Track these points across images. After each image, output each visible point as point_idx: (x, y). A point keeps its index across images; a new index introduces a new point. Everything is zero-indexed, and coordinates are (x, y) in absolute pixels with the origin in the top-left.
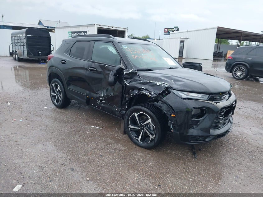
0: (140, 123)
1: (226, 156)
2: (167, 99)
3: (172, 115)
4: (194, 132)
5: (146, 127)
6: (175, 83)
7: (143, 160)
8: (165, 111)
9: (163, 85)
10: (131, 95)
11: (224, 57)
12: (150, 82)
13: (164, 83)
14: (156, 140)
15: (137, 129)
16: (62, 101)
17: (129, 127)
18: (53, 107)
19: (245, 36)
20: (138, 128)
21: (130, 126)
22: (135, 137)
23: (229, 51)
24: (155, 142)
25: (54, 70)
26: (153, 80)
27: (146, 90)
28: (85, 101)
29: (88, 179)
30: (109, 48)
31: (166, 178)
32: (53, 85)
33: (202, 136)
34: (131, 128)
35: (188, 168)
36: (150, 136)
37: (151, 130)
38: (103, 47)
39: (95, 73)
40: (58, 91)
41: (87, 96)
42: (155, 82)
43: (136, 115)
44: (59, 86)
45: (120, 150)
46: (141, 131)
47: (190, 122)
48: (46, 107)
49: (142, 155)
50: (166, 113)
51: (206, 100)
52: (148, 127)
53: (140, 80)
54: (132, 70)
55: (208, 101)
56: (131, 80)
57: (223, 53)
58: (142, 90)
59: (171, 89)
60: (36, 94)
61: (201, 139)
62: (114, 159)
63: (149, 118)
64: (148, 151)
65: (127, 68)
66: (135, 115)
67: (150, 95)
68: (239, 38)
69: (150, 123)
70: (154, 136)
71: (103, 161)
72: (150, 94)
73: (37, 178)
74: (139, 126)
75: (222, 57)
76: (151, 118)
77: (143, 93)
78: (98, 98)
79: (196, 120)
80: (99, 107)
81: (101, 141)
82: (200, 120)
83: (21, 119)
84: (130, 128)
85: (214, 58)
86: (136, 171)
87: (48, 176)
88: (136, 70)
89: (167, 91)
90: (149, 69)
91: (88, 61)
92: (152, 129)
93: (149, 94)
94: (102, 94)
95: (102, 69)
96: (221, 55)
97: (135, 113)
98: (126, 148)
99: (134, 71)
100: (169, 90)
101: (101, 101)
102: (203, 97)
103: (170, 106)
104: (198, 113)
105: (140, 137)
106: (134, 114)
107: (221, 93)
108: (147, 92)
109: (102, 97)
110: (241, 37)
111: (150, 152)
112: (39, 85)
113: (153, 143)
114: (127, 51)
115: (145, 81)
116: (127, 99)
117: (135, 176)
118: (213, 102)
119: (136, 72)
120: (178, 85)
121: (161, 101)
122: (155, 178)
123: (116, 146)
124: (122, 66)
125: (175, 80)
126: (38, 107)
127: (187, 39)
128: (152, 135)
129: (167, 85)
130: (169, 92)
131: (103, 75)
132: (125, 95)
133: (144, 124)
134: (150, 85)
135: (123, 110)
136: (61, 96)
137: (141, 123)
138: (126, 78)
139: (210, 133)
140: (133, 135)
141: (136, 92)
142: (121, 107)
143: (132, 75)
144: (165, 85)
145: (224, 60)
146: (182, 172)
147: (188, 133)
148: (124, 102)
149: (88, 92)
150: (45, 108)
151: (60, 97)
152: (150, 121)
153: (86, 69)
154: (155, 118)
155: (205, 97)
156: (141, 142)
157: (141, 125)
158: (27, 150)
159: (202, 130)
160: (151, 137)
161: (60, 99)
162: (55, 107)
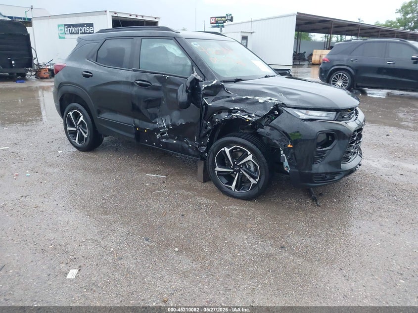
0: (234, 163)
1: (359, 199)
2: (278, 122)
3: (289, 146)
4: (319, 167)
5: (244, 168)
6: (287, 98)
7: (247, 215)
8: (275, 141)
9: (270, 101)
10: (217, 120)
11: (308, 60)
12: (247, 99)
13: (270, 98)
14: (261, 185)
15: (229, 172)
16: (88, 139)
17: (215, 169)
18: (72, 150)
19: (336, 27)
20: (230, 170)
21: (218, 169)
22: (226, 184)
23: (314, 51)
24: (259, 188)
25: (70, 89)
26: (251, 96)
27: (242, 111)
28: (133, 136)
29: (177, 249)
30: (167, 48)
31: (288, 237)
32: (71, 113)
33: (331, 173)
34: (218, 172)
35: (314, 220)
36: (251, 180)
37: (251, 171)
38: (156, 46)
39: (148, 89)
40: (79, 124)
41: (136, 127)
42: (255, 98)
43: (227, 150)
44: (81, 115)
45: (208, 206)
46: (236, 175)
47: (315, 153)
48: (61, 151)
49: (242, 208)
50: (278, 143)
51: (333, 120)
52: (246, 167)
53: (229, 97)
54: (216, 81)
55: (335, 121)
56: (214, 97)
57: (305, 54)
58: (234, 111)
59: (283, 106)
60: (34, 131)
61: (328, 177)
62: (203, 218)
63: (249, 153)
64: (248, 203)
65: (205, 78)
66: (224, 151)
67: (250, 119)
68: (327, 30)
69: (250, 160)
70: (257, 180)
71: (188, 222)
72: (249, 116)
73: (97, 257)
74: (232, 167)
75: (304, 60)
76: (251, 153)
77: (237, 116)
78: (157, 130)
79: (323, 150)
80: (158, 145)
81: (172, 195)
82: (327, 150)
83: (27, 173)
84: (216, 172)
85: (293, 62)
86: (242, 231)
87: (112, 252)
88: (221, 81)
89: (277, 110)
90: (239, 78)
91: (134, 70)
92: (252, 169)
93: (247, 116)
94: (163, 123)
95: (161, 83)
96: (303, 57)
97: (225, 148)
98: (214, 201)
99: (219, 83)
100: (280, 108)
101: (162, 134)
102: (329, 115)
103: (283, 132)
104: (324, 140)
105: (234, 183)
106: (223, 149)
107: (349, 109)
108: (244, 113)
109: (164, 128)
110: (331, 28)
111: (252, 203)
112: (31, 117)
113: (256, 190)
114: (201, 51)
115: (238, 97)
116: (209, 128)
117: (243, 238)
118: (343, 123)
119: (223, 84)
120: (292, 99)
121: (270, 126)
122: (274, 238)
123: (199, 200)
124: (196, 76)
125: (286, 94)
126: (47, 151)
127: (252, 33)
128: (254, 178)
129: (275, 101)
130: (280, 112)
131: (162, 92)
132: (205, 122)
133: (241, 163)
134: (248, 103)
135: (203, 145)
136: (87, 131)
137: (236, 163)
138: (206, 95)
139: (342, 168)
140: (223, 182)
141: (225, 116)
142: (199, 140)
143: (216, 90)
144: (274, 101)
145: (308, 65)
146: (307, 226)
147: (311, 170)
148: (204, 132)
149: (137, 121)
150: (59, 152)
151: (85, 133)
152: (250, 157)
153: (132, 84)
154: (259, 153)
155: (331, 115)
156: (236, 191)
157: (235, 165)
158: (60, 218)
159: (330, 163)
160: (253, 181)
161: (85, 136)
162: (75, 149)
